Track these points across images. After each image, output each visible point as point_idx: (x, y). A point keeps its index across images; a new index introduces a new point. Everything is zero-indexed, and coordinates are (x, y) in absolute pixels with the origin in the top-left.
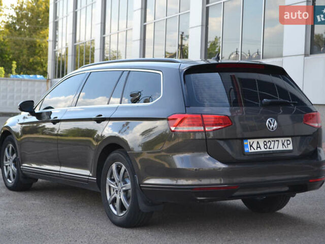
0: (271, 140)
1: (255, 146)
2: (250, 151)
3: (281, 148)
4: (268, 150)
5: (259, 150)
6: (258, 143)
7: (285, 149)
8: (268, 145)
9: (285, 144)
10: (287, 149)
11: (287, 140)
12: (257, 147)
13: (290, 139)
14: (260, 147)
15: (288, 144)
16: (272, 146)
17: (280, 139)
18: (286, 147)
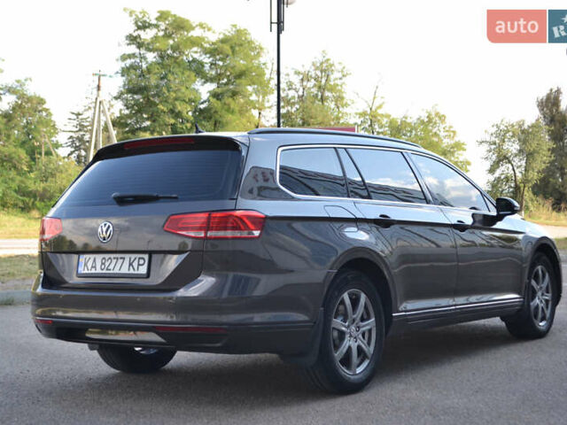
0: (112, 256)
1: (90, 265)
2: (83, 272)
3: (125, 270)
4: (104, 271)
5: (93, 271)
6: (95, 260)
7: (132, 271)
8: (107, 264)
9: (135, 264)
10: (136, 272)
11: (139, 258)
12: (92, 267)
13: (146, 257)
14: (95, 267)
15: (139, 265)
16: (111, 267)
17: (127, 256)
18: (136, 268)
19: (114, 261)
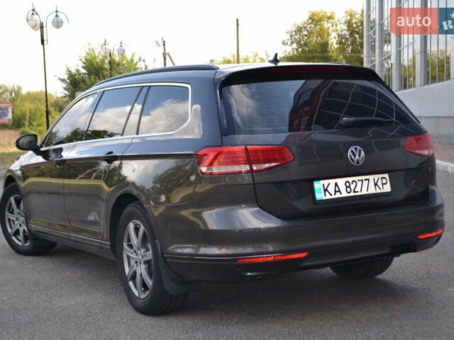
0: (356, 178)
1: (332, 189)
2: (324, 198)
3: (372, 190)
4: (352, 194)
5: (338, 195)
6: (336, 184)
7: (378, 191)
8: (353, 186)
9: (380, 184)
10: (382, 191)
11: (382, 178)
12: (336, 192)
13: (386, 176)
14: (339, 191)
15: (383, 184)
17: (371, 177)
18: (381, 188)
19: (359, 183)
